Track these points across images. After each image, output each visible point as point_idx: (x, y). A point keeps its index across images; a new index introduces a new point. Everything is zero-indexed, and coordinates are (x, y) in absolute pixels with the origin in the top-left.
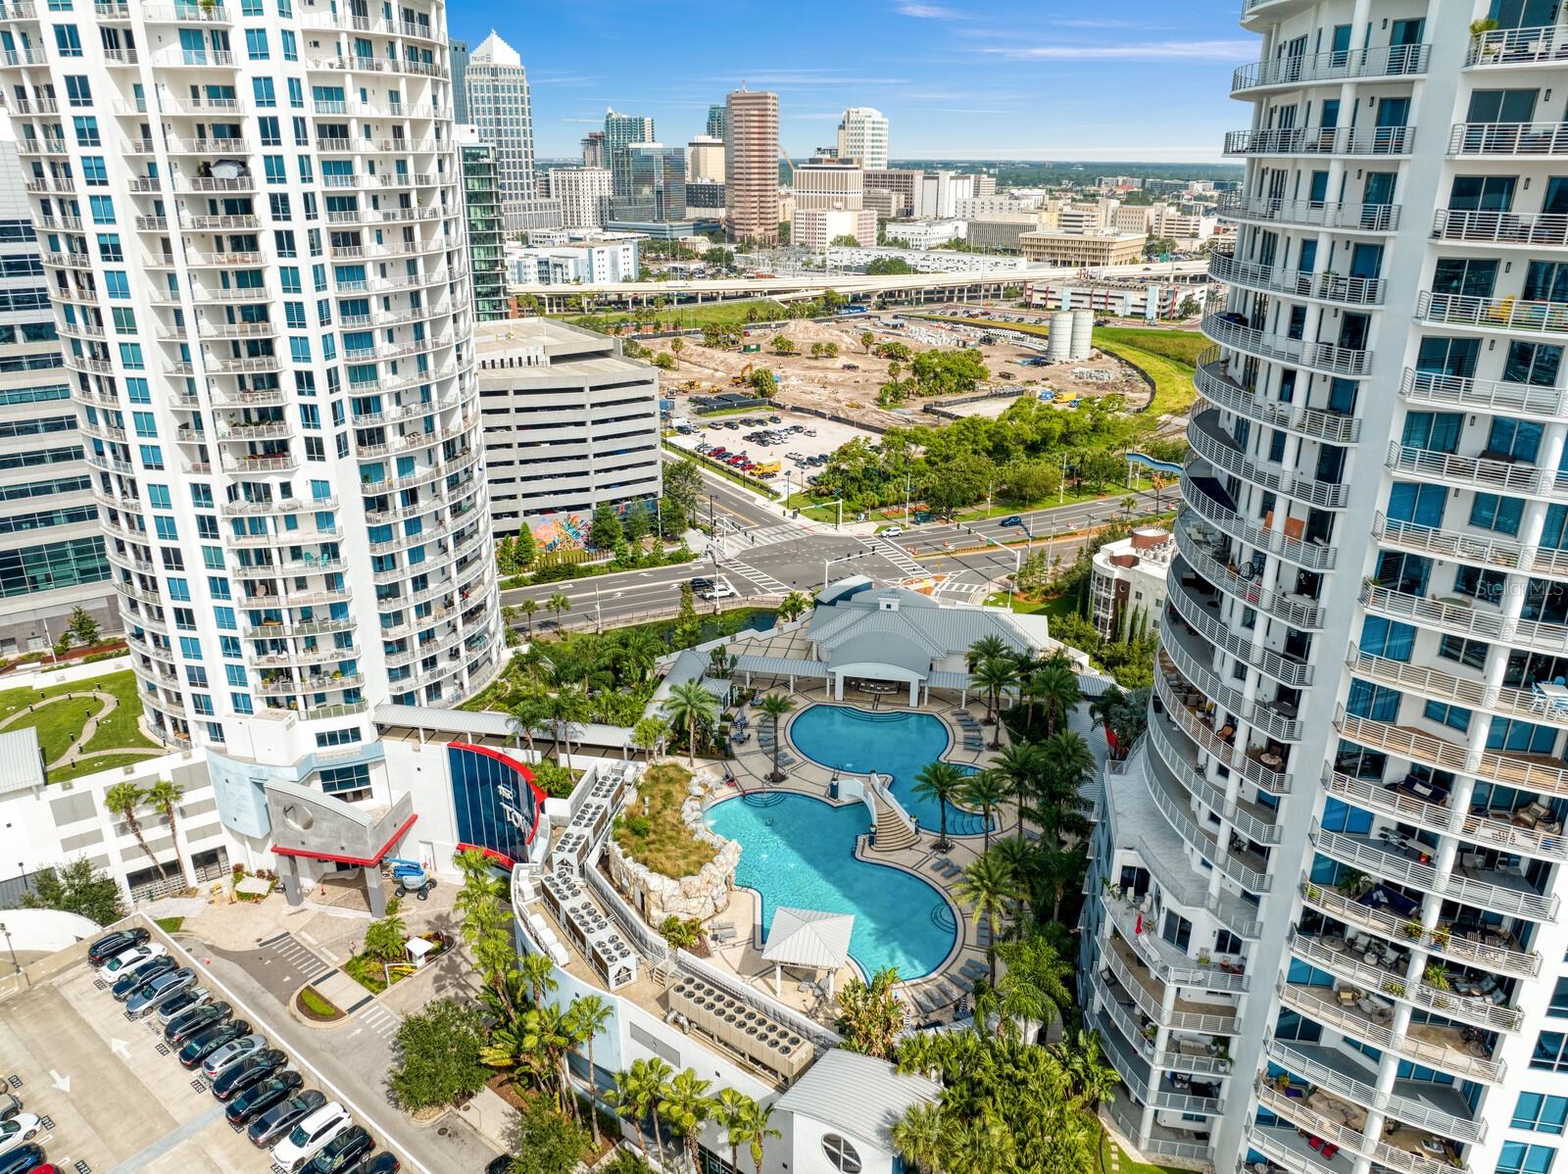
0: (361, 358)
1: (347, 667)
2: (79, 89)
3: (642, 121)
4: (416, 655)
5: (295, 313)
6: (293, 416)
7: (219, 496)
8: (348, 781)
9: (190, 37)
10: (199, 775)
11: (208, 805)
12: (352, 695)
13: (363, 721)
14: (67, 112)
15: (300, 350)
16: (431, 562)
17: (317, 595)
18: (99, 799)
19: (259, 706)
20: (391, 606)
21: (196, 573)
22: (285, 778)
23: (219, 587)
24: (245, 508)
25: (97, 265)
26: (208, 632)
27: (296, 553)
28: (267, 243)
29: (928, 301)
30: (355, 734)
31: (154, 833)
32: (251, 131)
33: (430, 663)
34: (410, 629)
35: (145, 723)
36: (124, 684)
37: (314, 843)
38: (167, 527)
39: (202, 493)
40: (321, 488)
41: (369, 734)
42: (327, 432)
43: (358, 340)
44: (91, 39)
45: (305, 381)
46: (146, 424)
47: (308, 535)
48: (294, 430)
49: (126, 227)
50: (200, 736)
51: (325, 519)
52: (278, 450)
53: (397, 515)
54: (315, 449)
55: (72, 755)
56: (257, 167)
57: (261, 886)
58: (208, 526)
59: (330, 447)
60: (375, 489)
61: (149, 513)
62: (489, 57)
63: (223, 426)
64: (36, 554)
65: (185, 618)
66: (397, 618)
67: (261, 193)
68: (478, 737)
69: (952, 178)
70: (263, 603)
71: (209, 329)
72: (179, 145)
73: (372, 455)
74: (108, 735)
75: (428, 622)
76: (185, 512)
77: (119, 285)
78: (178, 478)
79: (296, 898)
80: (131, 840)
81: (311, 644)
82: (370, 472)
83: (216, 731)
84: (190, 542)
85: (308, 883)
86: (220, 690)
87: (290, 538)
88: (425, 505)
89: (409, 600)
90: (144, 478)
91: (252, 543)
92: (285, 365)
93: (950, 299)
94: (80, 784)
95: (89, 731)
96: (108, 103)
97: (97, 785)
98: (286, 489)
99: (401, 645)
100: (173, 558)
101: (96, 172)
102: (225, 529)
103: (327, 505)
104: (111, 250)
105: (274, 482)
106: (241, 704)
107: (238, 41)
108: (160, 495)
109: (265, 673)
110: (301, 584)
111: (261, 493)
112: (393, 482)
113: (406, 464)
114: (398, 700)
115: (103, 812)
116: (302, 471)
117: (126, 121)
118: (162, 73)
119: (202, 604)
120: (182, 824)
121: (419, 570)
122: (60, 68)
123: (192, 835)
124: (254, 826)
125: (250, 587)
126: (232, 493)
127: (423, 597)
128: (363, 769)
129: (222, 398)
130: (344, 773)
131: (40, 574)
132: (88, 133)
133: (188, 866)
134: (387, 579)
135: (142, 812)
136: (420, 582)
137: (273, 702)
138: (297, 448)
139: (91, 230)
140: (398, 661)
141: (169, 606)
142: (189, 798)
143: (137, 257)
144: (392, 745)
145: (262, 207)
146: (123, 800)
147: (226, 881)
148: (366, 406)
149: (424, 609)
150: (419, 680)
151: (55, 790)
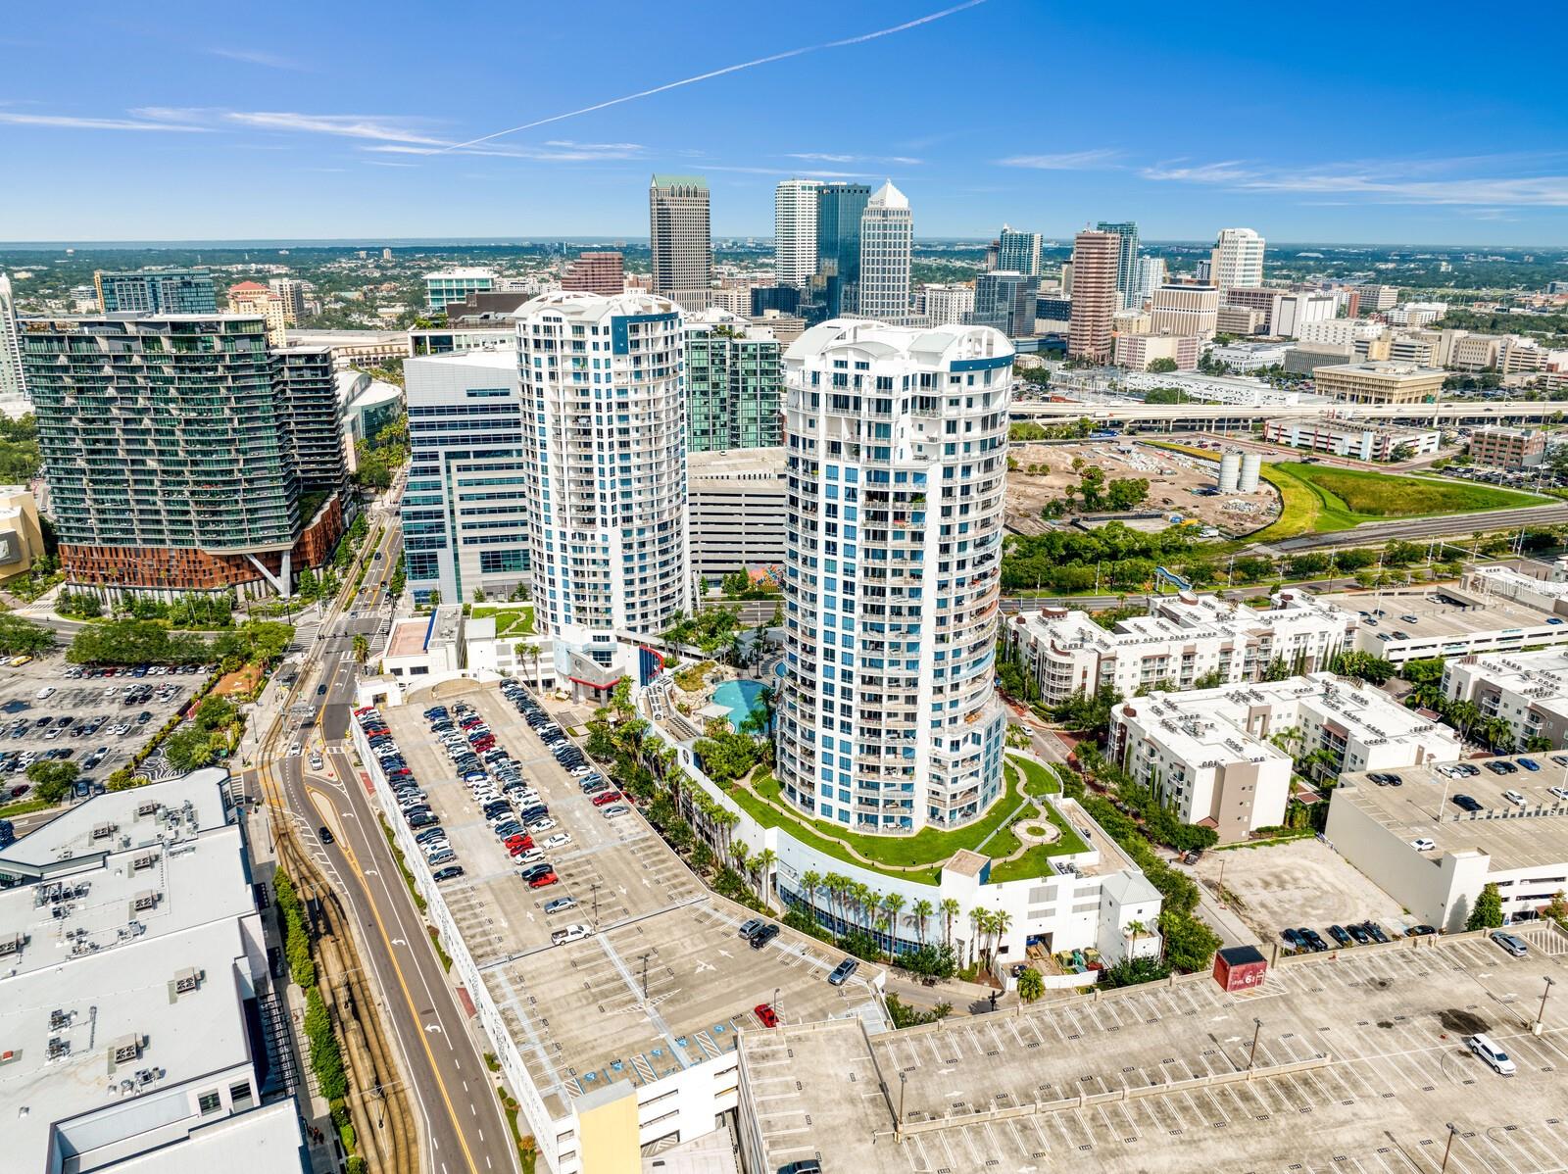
0: (626, 488)
1: (608, 610)
2: (540, 392)
3: (1031, 237)
4: (638, 611)
5: (602, 472)
6: (598, 509)
7: (569, 537)
8: (603, 657)
9: (577, 375)
10: (549, 646)
11: (550, 660)
12: (609, 622)
13: (612, 634)
14: (535, 398)
15: (602, 485)
16: (649, 573)
17: (600, 580)
18: (513, 647)
19: (574, 621)
20: (630, 589)
21: (558, 565)
22: (578, 650)
23: (565, 572)
24: (578, 542)
25: (538, 450)
26: (559, 589)
27: (594, 562)
28: (595, 446)
29: (1177, 429)
30: (607, 639)
31: (530, 667)
32: (593, 407)
33: (644, 616)
34: (637, 599)
35: (534, 626)
36: (529, 611)
37: (584, 678)
38: (550, 546)
39: (563, 535)
40: (605, 538)
41: (613, 640)
42: (609, 517)
43: (626, 482)
44: (546, 376)
45: (603, 497)
46: (547, 507)
47: (599, 555)
48: (598, 515)
49: (549, 439)
50: (552, 631)
51: (605, 550)
52: (592, 522)
53: (635, 552)
54: (604, 522)
55: (507, 631)
56: (594, 419)
57: (565, 696)
58: (564, 548)
59: (610, 522)
60: (627, 540)
61: (544, 540)
62: (882, 202)
63: (573, 510)
64: (507, 554)
65: (552, 582)
66: (632, 594)
67: (594, 427)
68: (652, 646)
69: (1310, 300)
70: (579, 580)
71: (572, 474)
72: (569, 411)
73: (627, 526)
74: (519, 628)
75: (644, 598)
76: (556, 541)
77: (544, 458)
78: (555, 528)
79: (577, 702)
80: (521, 667)
81: (596, 598)
82: (627, 533)
83: (557, 629)
84: (557, 553)
85: (582, 698)
86: (561, 613)
87: (592, 556)
88: (648, 549)
89: (637, 587)
90: (545, 527)
91: (578, 556)
92: (597, 490)
93: (1201, 428)
94: (507, 641)
95: (514, 625)
96: (549, 396)
97: (513, 642)
98: (593, 537)
99: (633, 605)
100: (550, 558)
101: (542, 419)
102: (570, 549)
103: (606, 545)
104: (543, 445)
105: (589, 534)
106: (568, 619)
107: (591, 377)
108: (549, 534)
109: (578, 608)
110: (595, 574)
111: (583, 537)
112: (635, 538)
113: (641, 531)
114: (629, 629)
115: (513, 652)
116: (599, 530)
117: (553, 403)
118: (566, 388)
119: (559, 577)
120: (541, 666)
121: (643, 575)
122: (535, 385)
123: (544, 671)
124: (566, 670)
125: (576, 573)
126: (574, 536)
127: (644, 587)
128: (609, 654)
129: (574, 500)
130: (602, 654)
131: (507, 563)
132: (541, 406)
133: (540, 683)
134: (629, 577)
135: (527, 657)
136: (643, 580)
137: (579, 620)
138: (598, 522)
139: (538, 438)
140: (631, 612)
141: (547, 577)
142: (543, 655)
143: (551, 448)
144: (621, 646)
145: (594, 433)
146: (521, 650)
147: (553, 694)
148: (627, 507)
149: (644, 592)
150: (638, 622)
151: (498, 641)
